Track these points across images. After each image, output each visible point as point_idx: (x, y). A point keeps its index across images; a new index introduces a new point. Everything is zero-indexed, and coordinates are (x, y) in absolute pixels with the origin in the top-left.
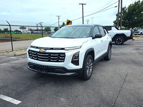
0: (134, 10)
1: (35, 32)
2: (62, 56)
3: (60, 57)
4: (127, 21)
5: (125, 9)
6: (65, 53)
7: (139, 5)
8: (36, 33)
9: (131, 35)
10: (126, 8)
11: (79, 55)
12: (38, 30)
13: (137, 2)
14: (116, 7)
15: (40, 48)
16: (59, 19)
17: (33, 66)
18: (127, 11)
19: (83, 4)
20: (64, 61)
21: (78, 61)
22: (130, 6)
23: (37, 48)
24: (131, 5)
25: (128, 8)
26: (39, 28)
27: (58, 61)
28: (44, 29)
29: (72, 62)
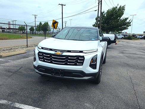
0: (112, 15)
1: (8, 30)
2: (80, 60)
3: (79, 60)
4: (106, 25)
5: (104, 14)
6: (84, 56)
7: (116, 11)
8: (8, 32)
9: (115, 39)
10: (105, 12)
11: (97, 58)
12: (9, 29)
13: (115, 8)
14: (96, 10)
15: (56, 50)
16: (35, 18)
17: (44, 70)
18: (105, 15)
19: (62, 5)
20: (82, 65)
21: (96, 65)
22: (108, 12)
23: (51, 50)
24: (109, 10)
25: (107, 13)
26: (12, 27)
27: (76, 65)
28: (18, 28)
29: (90, 66)
